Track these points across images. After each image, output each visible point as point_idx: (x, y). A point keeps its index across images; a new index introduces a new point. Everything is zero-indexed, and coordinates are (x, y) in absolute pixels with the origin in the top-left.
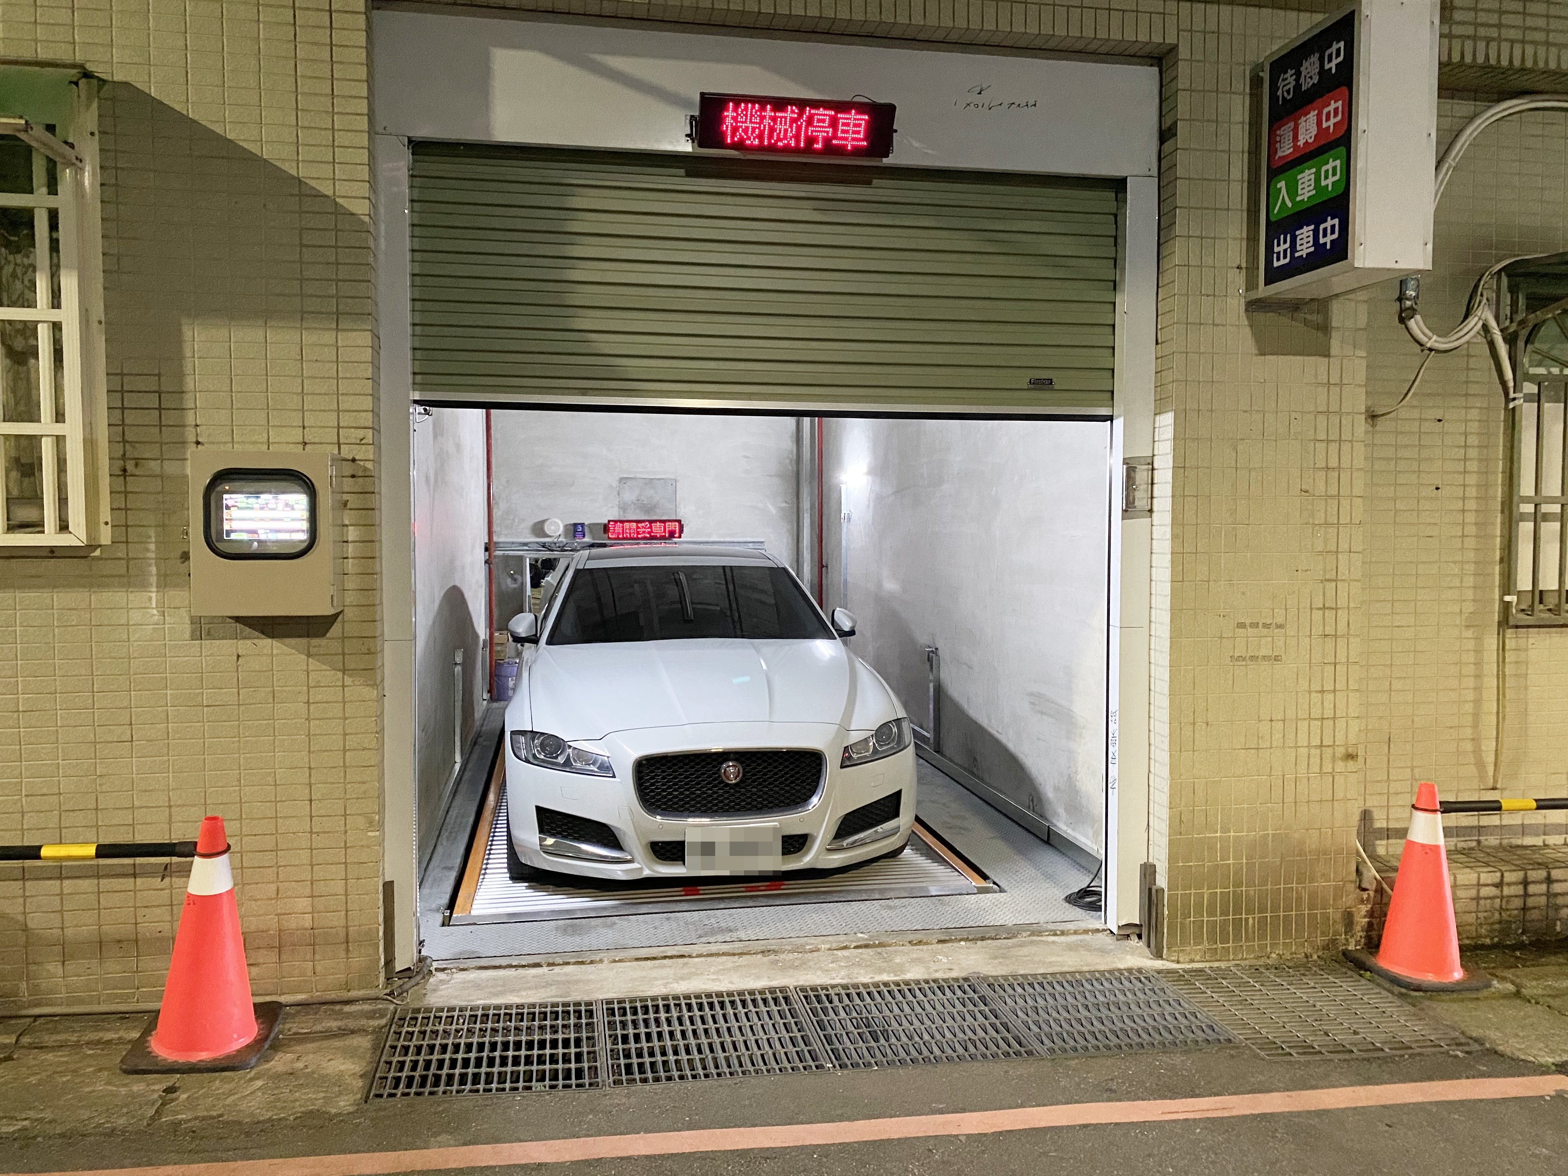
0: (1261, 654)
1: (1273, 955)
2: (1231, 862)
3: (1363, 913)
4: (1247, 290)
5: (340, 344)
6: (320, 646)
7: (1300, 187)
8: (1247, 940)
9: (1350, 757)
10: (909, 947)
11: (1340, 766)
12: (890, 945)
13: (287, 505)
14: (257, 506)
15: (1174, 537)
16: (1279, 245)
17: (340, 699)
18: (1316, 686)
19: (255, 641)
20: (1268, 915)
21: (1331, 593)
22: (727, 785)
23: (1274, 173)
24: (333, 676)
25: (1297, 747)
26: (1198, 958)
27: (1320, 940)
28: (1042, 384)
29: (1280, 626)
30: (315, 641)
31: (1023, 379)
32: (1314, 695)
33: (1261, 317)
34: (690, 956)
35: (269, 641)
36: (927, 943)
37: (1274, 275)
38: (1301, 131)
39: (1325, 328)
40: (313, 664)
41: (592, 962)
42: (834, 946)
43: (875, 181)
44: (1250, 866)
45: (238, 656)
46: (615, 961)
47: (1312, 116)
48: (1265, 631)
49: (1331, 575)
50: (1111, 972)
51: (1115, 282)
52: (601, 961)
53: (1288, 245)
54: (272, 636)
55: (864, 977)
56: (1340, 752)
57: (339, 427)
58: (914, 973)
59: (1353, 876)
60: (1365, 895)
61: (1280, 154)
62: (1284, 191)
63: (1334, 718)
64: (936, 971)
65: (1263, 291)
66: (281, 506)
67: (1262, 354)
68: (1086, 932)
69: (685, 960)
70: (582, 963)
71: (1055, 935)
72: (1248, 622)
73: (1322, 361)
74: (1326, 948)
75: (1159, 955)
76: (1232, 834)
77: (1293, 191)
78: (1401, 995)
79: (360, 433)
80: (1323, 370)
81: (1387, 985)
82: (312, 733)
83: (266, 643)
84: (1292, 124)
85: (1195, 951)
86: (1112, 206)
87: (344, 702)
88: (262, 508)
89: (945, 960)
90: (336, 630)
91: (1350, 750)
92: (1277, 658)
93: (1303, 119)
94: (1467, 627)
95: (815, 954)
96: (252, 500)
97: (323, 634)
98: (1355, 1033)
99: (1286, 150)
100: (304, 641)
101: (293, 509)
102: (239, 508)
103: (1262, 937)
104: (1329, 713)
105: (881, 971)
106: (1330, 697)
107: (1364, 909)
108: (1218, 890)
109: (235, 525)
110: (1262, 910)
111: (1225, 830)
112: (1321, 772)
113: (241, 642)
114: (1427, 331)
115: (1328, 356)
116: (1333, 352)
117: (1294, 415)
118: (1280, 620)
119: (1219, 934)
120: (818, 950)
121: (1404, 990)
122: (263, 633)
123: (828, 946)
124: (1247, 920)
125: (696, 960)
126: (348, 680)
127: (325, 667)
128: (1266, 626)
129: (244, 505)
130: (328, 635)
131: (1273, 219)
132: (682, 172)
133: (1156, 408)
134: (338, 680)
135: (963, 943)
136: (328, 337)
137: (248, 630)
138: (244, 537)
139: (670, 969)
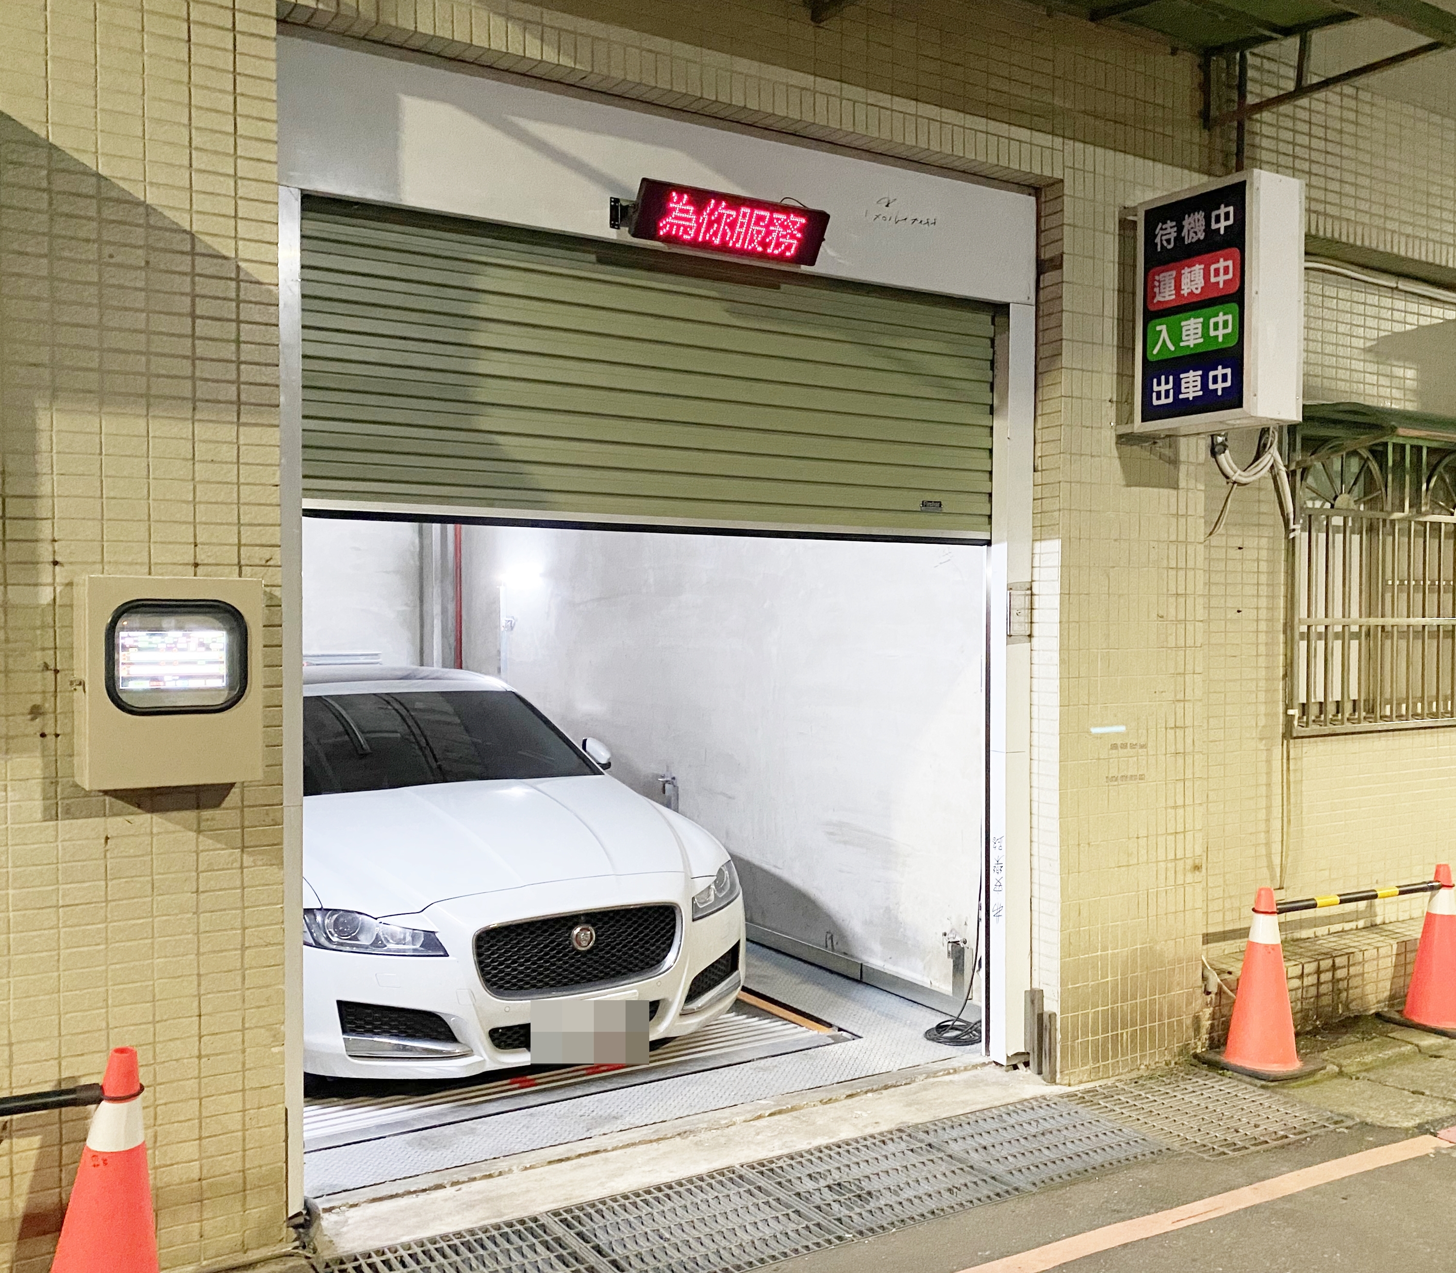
0: (1129, 774)
1: (1143, 1067)
2: (1109, 979)
3: (1207, 1016)
4: (1117, 423)
5: (241, 442)
6: (213, 819)
7: (1184, 333)
8: (1122, 1056)
9: (1197, 868)
10: (820, 1107)
11: (1189, 878)
12: (801, 1108)
13: (202, 644)
14: (164, 646)
15: (1062, 661)
16: (1159, 384)
17: (238, 883)
18: (1171, 803)
19: (129, 818)
20: (1138, 1028)
21: (1180, 712)
22: (578, 952)
23: (1150, 316)
24: (226, 855)
25: (1157, 862)
26: (1085, 1079)
27: (1176, 1047)
28: (931, 506)
29: (1142, 747)
30: (206, 814)
31: (914, 501)
32: (1169, 810)
33: (1127, 449)
34: (605, 1151)
35: (149, 816)
36: (836, 1100)
37: (1150, 413)
38: (1185, 281)
39: (1174, 462)
40: (206, 842)
41: (500, 1174)
42: (749, 1116)
43: (783, 286)
44: (1124, 980)
45: (107, 838)
46: (526, 1169)
47: (1198, 269)
48: (1132, 752)
49: (1180, 696)
50: (1021, 1102)
51: (992, 406)
52: (510, 1171)
53: (1171, 385)
54: (152, 810)
55: (802, 1145)
56: (1190, 863)
57: (239, 545)
58: (846, 1133)
59: (1200, 982)
60: (1209, 998)
61: (1159, 298)
62: (1164, 334)
63: (1184, 832)
64: (865, 1126)
65: (1138, 426)
66: (193, 645)
67: (1128, 485)
68: (975, 1067)
69: (603, 1155)
70: (490, 1176)
71: (949, 1073)
72: (1119, 743)
73: (1173, 492)
74: (1180, 1053)
75: (1053, 1081)
76: (1110, 952)
77: (1175, 337)
78: (1263, 1087)
79: (266, 553)
80: (1173, 500)
81: (1248, 1079)
82: (202, 929)
83: (144, 820)
84: (1174, 273)
85: (1083, 1072)
86: (990, 331)
87: (243, 888)
88: (169, 649)
89: (865, 1115)
90: (233, 797)
91: (1197, 861)
92: (1142, 777)
93: (1186, 270)
94: (1261, 739)
95: (733, 1128)
96: (157, 639)
97: (217, 805)
98: (1256, 1126)
99: (1166, 295)
100: (190, 815)
101: (208, 649)
102: (140, 649)
103: (1134, 1051)
104: (1180, 829)
105: (815, 1135)
106: (1180, 811)
107: (1208, 1011)
108: (1100, 1009)
109: (134, 671)
110: (1134, 1024)
111: (1104, 949)
112: (1176, 885)
113: (110, 820)
114: (1234, 466)
115: (1176, 487)
116: (1182, 484)
117: (1152, 543)
118: (1142, 741)
119: (1100, 1053)
120: (734, 1124)
121: (1263, 1083)
122: (139, 807)
123: (743, 1118)
124: (1122, 1034)
125: (615, 1153)
126: (248, 860)
127: (219, 846)
128: (1133, 746)
129: (146, 645)
130: (223, 805)
131: (1150, 358)
132: (593, 258)
133: (1034, 534)
134: (235, 861)
135: (870, 1095)
136: (228, 432)
137: (119, 804)
138: (146, 685)
139: (593, 1167)
